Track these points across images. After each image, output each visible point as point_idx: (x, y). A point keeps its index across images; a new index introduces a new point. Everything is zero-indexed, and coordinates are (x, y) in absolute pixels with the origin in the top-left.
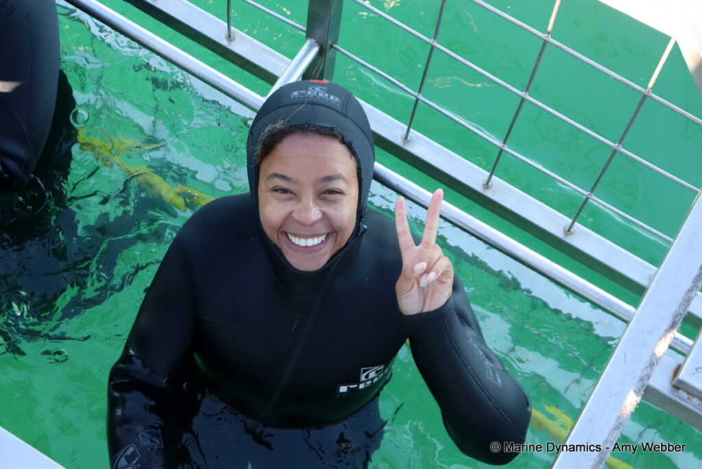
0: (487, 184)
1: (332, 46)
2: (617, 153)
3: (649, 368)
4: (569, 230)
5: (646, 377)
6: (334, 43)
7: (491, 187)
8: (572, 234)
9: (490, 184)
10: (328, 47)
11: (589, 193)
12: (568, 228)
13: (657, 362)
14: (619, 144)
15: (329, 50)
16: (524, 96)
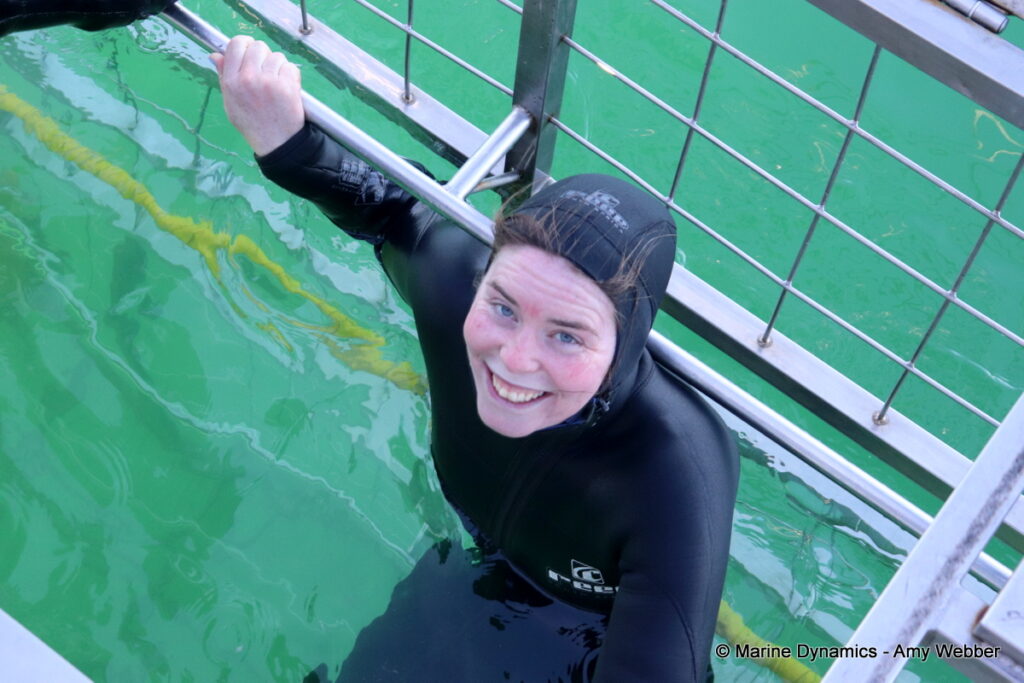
0: (764, 340)
1: (549, 121)
2: (950, 304)
3: (929, 599)
4: (880, 417)
5: (923, 612)
6: (552, 116)
7: (770, 344)
8: (883, 423)
9: (768, 340)
10: (543, 121)
11: (908, 363)
12: (878, 415)
13: (941, 592)
14: (954, 290)
15: (545, 125)
16: (820, 212)
